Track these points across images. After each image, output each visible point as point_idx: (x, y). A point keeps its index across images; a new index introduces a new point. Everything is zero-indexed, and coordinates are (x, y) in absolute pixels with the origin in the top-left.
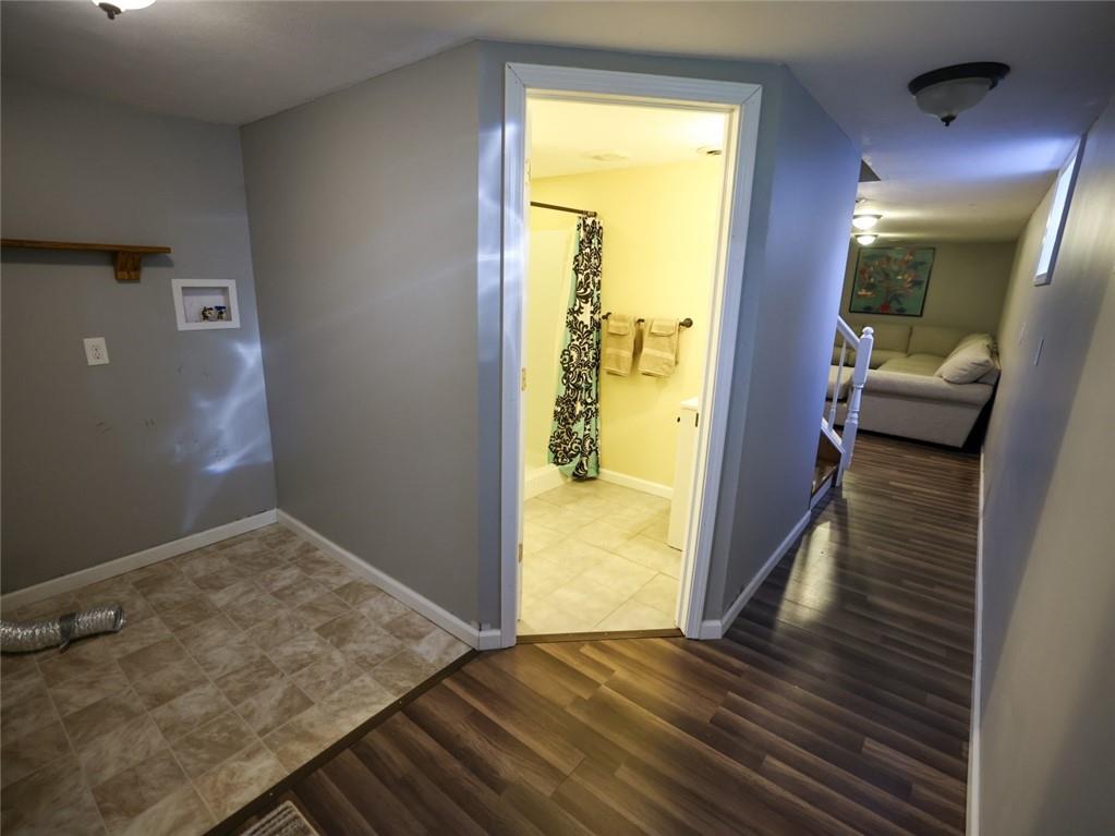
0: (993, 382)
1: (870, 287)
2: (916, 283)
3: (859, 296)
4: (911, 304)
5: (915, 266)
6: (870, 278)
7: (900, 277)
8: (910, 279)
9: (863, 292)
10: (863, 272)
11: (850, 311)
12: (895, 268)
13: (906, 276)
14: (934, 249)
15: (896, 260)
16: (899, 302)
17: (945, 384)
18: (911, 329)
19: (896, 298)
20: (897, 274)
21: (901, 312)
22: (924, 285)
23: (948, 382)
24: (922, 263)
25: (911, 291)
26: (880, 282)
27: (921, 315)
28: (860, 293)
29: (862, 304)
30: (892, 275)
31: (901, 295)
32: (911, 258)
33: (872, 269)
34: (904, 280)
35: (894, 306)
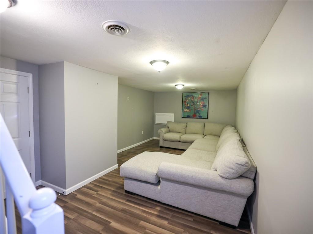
0: (253, 177)
1: (188, 108)
2: (204, 106)
3: (185, 111)
4: (204, 114)
5: (203, 99)
6: (188, 105)
7: (198, 104)
8: (202, 104)
9: (186, 110)
10: (185, 102)
11: (182, 117)
12: (196, 100)
13: (200, 103)
14: (209, 93)
15: (196, 97)
16: (199, 114)
17: (220, 179)
18: (205, 124)
19: (198, 112)
20: (197, 102)
21: (200, 117)
22: (207, 107)
23: (222, 177)
24: (205, 98)
25: (203, 109)
26: (191, 106)
27: (207, 118)
28: (185, 110)
29: (187, 114)
30: (195, 103)
31: (199, 111)
32: (201, 96)
33: (188, 101)
34: (200, 105)
35: (198, 115)
